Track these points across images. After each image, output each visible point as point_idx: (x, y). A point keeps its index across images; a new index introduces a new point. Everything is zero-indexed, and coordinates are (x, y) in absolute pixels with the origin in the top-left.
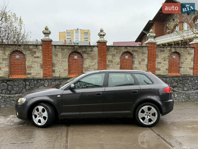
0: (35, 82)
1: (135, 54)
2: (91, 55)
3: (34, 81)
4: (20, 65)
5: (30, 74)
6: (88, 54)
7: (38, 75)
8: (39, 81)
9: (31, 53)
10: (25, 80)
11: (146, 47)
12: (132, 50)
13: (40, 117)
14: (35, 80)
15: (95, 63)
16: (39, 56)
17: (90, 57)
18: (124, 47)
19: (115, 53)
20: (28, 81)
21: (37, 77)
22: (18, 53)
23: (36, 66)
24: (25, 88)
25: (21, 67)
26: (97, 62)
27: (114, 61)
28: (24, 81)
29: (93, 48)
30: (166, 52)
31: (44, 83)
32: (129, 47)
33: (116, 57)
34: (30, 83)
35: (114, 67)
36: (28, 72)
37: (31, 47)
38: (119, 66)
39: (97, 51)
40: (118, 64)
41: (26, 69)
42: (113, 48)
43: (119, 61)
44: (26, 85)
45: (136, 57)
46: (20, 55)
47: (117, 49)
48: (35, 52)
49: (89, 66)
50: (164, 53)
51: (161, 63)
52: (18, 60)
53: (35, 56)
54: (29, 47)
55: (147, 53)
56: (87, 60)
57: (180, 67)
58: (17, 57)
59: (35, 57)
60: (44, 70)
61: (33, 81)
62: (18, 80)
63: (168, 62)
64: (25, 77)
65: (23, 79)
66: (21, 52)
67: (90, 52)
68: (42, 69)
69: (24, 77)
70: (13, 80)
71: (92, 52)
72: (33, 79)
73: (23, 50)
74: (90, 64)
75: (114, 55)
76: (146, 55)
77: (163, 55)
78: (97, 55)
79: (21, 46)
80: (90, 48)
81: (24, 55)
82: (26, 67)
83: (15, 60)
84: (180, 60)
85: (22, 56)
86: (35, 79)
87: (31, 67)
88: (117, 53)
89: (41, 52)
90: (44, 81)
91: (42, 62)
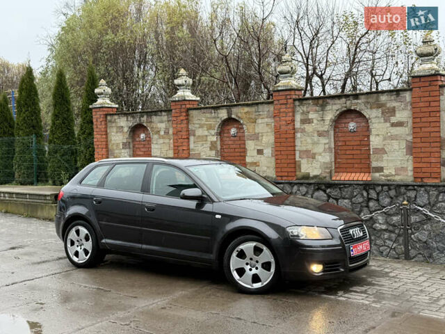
0: (392, 193)
3: (390, 189)
4: (358, 148)
5: (380, 169)
7: (402, 173)
8: (403, 190)
9: (383, 113)
10: (367, 186)
14: (392, 187)
16: (404, 120)
20: (374, 189)
21: (397, 178)
22: (353, 116)
23: (396, 147)
24: (368, 206)
25: (359, 152)
28: (365, 189)
31: (416, 197)
34: (378, 194)
36: (374, 164)
37: (383, 98)
41: (372, 156)
44: (369, 199)
46: (359, 120)
48: (393, 111)
52: (352, 134)
53: (394, 120)
54: (377, 100)
58: (352, 126)
59: (393, 125)
60: (416, 159)
61: (385, 188)
62: (350, 185)
64: (369, 179)
65: (362, 183)
66: (359, 114)
68: (411, 157)
69: (365, 179)
70: (341, 184)
72: (387, 183)
73: (363, 107)
79: (360, 96)
81: (367, 120)
82: (371, 150)
83: (347, 134)
85: (363, 124)
86: (391, 183)
87: (382, 151)
89: (409, 107)
90: (415, 190)
91: (410, 138)
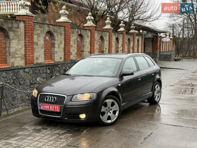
1: (55, 34)
2: (18, 35)
6: (14, 31)
11: (63, 26)
12: (53, 30)
13: (109, 113)
15: (22, 46)
17: (17, 37)
18: (47, 25)
19: (40, 32)
26: (23, 45)
27: (39, 43)
29: (19, 24)
30: (75, 33)
32: (51, 26)
33: (41, 38)
35: (39, 51)
38: (43, 50)
39: (24, 28)
40: (42, 48)
42: (38, 26)
43: (43, 43)
45: (56, 38)
47: (41, 27)
49: (16, 50)
50: (74, 35)
51: (72, 47)
55: (64, 34)
56: (13, 41)
57: (82, 51)
63: (76, 45)
67: (16, 30)
71: (18, 30)
74: (17, 48)
75: (39, 35)
76: (63, 37)
77: (73, 37)
78: (24, 34)
80: (16, 23)
84: (81, 43)
88: (41, 32)
